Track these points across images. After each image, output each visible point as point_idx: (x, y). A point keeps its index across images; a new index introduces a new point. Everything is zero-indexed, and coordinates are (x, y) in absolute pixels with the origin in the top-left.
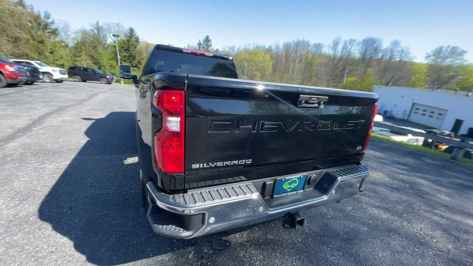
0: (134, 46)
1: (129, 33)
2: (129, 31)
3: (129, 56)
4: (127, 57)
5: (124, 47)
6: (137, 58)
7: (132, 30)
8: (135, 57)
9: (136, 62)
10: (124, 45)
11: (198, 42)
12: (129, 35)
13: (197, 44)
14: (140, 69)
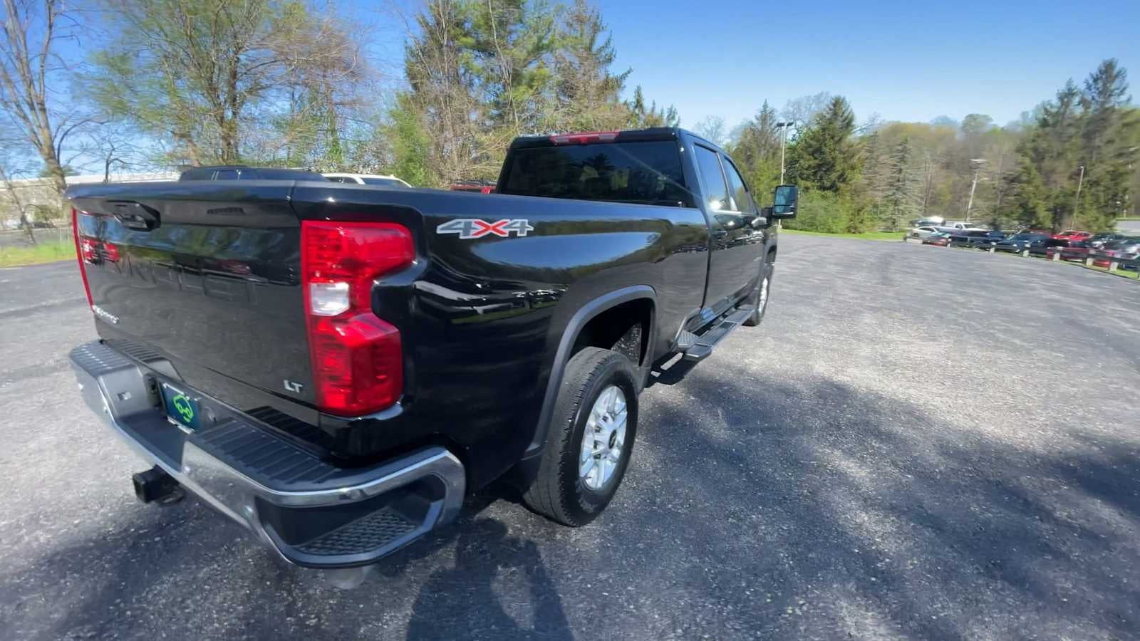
0: (836, 139)
1: (830, 110)
2: (832, 107)
3: (819, 166)
4: (814, 168)
5: (810, 146)
6: (838, 168)
7: (837, 103)
8: (833, 166)
9: (834, 176)
10: (812, 142)
11: (1062, 87)
12: (828, 116)
13: (1058, 94)
14: (840, 192)
